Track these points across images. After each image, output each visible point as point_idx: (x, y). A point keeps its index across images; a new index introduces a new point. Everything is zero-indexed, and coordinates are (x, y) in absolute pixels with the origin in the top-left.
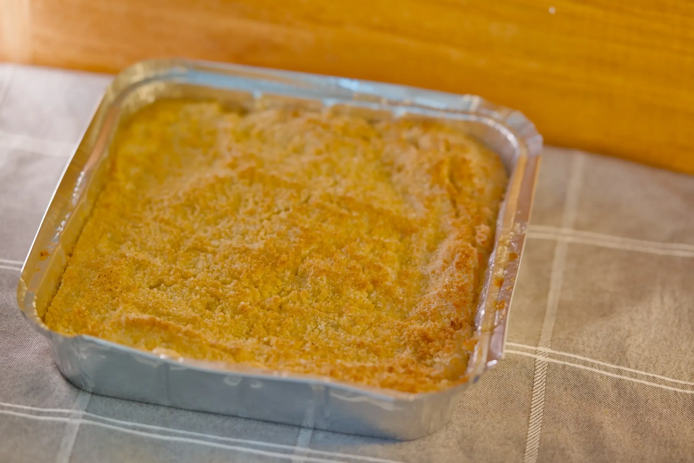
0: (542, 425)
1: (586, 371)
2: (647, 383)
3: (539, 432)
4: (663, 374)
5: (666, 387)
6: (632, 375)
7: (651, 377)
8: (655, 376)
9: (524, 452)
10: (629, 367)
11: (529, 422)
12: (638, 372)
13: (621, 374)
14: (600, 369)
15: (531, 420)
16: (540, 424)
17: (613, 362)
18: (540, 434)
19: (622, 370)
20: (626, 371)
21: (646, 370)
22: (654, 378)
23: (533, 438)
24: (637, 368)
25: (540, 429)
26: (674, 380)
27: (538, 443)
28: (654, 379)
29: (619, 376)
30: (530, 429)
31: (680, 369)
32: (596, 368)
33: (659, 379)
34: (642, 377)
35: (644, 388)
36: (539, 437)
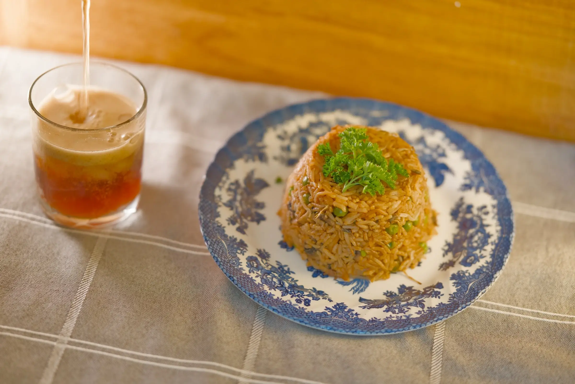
0: (443, 353)
1: (481, 311)
2: (531, 318)
3: (441, 359)
4: (546, 310)
5: (548, 320)
6: (519, 312)
7: (535, 313)
8: (539, 311)
9: (430, 376)
10: (517, 305)
11: (432, 352)
12: (524, 309)
13: (510, 311)
14: (492, 309)
15: (433, 350)
16: (441, 352)
17: (503, 302)
18: (442, 360)
19: (512, 308)
20: (514, 309)
21: (532, 308)
22: (538, 313)
23: (436, 365)
24: (524, 306)
25: (441, 356)
26: (555, 314)
27: (441, 369)
28: (538, 315)
29: (508, 313)
30: (433, 357)
31: (560, 304)
32: (489, 308)
33: (542, 314)
34: (528, 313)
35: (529, 322)
36: (441, 364)
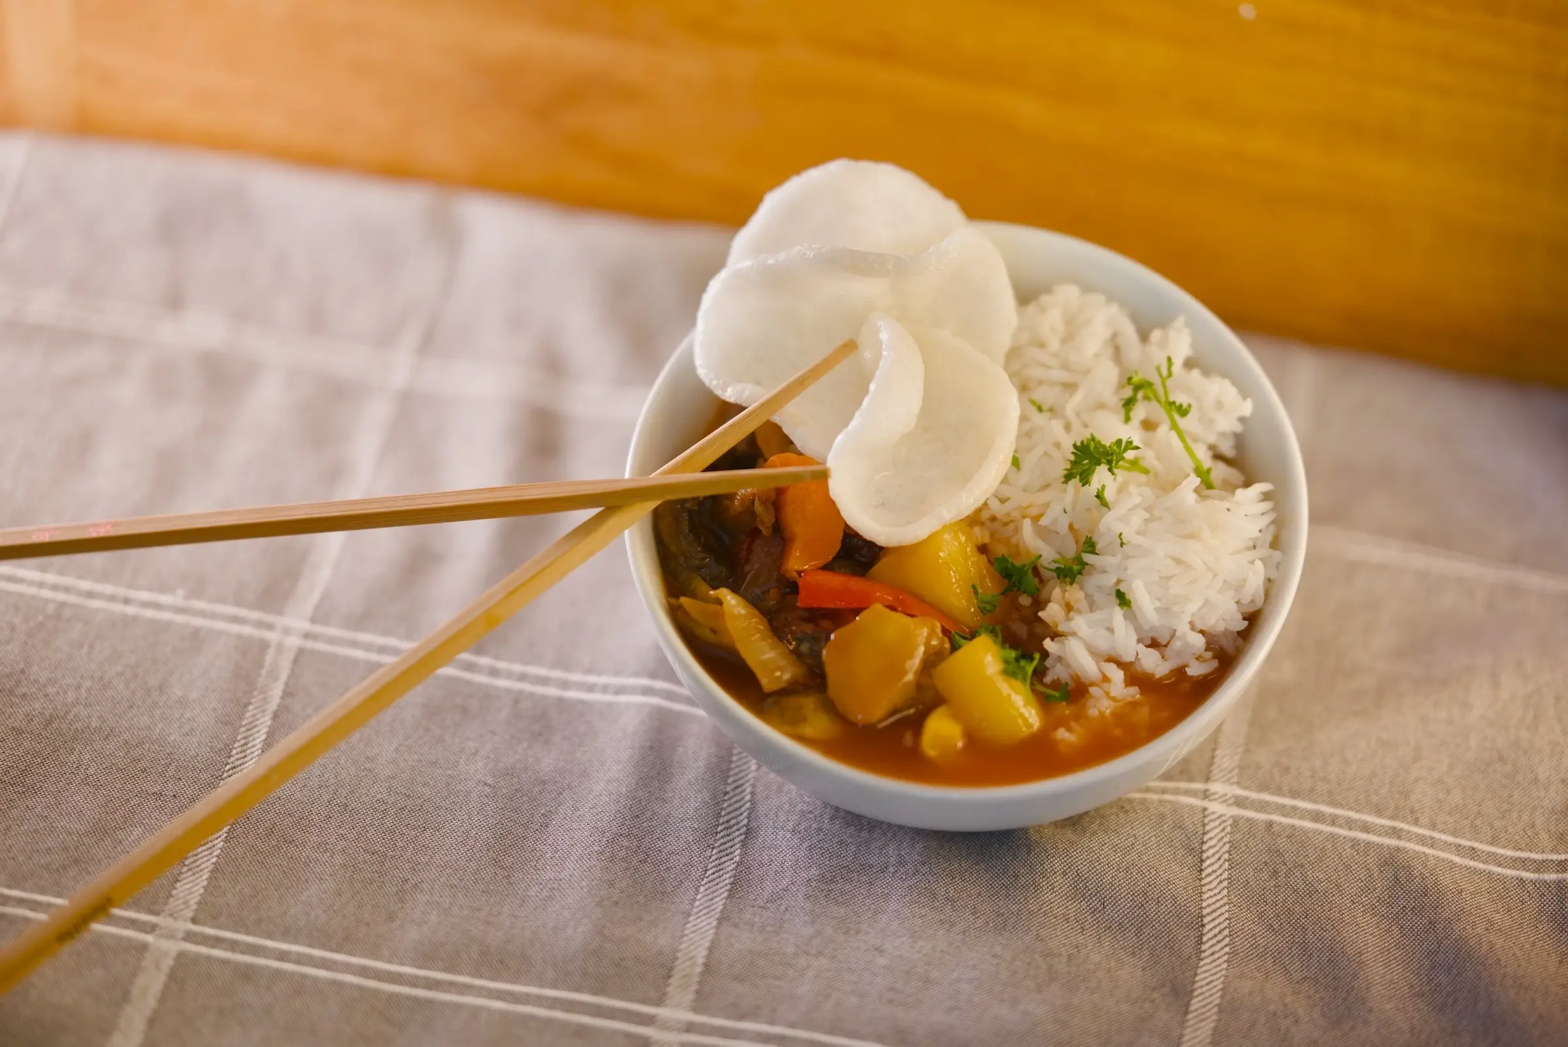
0: (1228, 958)
1: (1320, 833)
2: (1457, 860)
3: (1224, 972)
4: (1493, 841)
5: (1498, 870)
6: (1422, 840)
7: (1465, 847)
8: (1476, 845)
9: (1187, 1012)
10: (1416, 822)
11: (1200, 948)
12: (1437, 835)
13: (1399, 838)
14: (1350, 829)
17: (1379, 811)
18: (1225, 976)
19: (1401, 829)
20: (1410, 832)
21: (1455, 832)
22: (1473, 849)
23: (1208, 984)
24: (1433, 827)
25: (1225, 965)
26: (1518, 854)
27: (1219, 995)
28: (1473, 853)
29: (1393, 842)
30: (1202, 963)
31: (1533, 827)
32: (1340, 825)
33: (1484, 852)
34: (1446, 846)
36: (1223, 983)
